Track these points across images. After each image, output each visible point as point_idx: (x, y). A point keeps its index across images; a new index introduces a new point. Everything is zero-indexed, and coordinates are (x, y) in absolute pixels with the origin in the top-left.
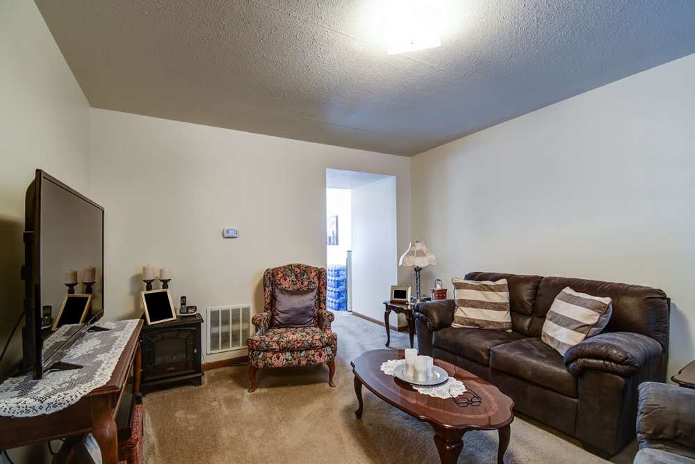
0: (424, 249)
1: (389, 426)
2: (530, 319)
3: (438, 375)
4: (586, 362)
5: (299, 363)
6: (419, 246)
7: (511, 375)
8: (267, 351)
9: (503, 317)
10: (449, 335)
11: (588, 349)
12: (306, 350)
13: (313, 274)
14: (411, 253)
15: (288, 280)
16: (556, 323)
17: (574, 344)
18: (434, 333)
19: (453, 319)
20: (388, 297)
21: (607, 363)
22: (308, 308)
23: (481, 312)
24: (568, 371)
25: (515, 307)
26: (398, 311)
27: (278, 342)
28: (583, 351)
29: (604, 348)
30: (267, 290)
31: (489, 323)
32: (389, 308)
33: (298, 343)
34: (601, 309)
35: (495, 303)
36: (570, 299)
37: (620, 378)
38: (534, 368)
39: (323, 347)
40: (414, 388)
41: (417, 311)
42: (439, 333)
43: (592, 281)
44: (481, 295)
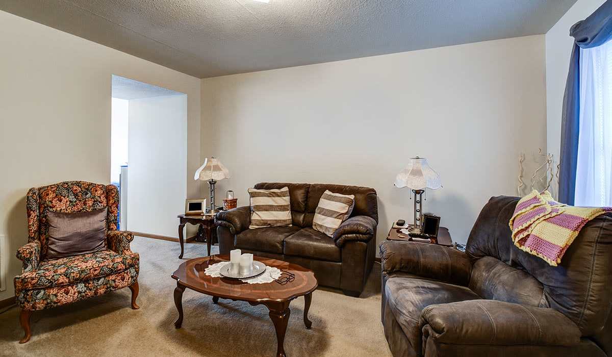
0: (219, 164)
1: (211, 325)
2: (303, 215)
3: (258, 267)
4: (347, 237)
5: (96, 293)
6: (215, 162)
7: (299, 256)
8: (51, 287)
9: (286, 216)
10: (249, 235)
11: (347, 228)
12: (105, 277)
13: (99, 192)
14: (208, 168)
15: (64, 200)
16: (323, 215)
17: (337, 227)
18: (235, 236)
19: (250, 222)
20: (182, 210)
21: (357, 235)
22: (98, 230)
23: (272, 214)
24: (336, 245)
25: (294, 208)
26: (194, 222)
27: (66, 275)
28: (345, 230)
29: (355, 226)
30: (33, 214)
31: (277, 221)
32: (183, 220)
33: (96, 270)
34: (349, 202)
35: (281, 206)
36: (330, 198)
37: (365, 243)
38: (315, 248)
39: (126, 269)
40: (244, 281)
41: (219, 220)
42: (241, 235)
43: (339, 186)
44: (271, 200)
